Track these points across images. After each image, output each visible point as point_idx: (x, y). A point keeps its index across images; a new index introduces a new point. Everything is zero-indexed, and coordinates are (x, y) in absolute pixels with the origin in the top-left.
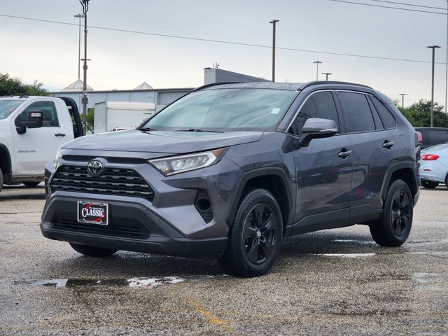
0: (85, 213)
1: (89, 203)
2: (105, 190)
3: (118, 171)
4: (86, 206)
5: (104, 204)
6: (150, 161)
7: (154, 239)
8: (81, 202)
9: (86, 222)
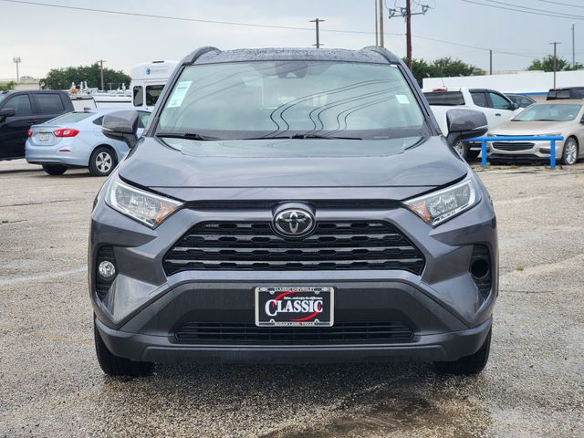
0: (273, 308)
1: (285, 289)
2: (317, 263)
3: (348, 225)
4: (278, 295)
5: (325, 289)
6: (406, 203)
7: (427, 339)
8: (264, 289)
9: (277, 324)
